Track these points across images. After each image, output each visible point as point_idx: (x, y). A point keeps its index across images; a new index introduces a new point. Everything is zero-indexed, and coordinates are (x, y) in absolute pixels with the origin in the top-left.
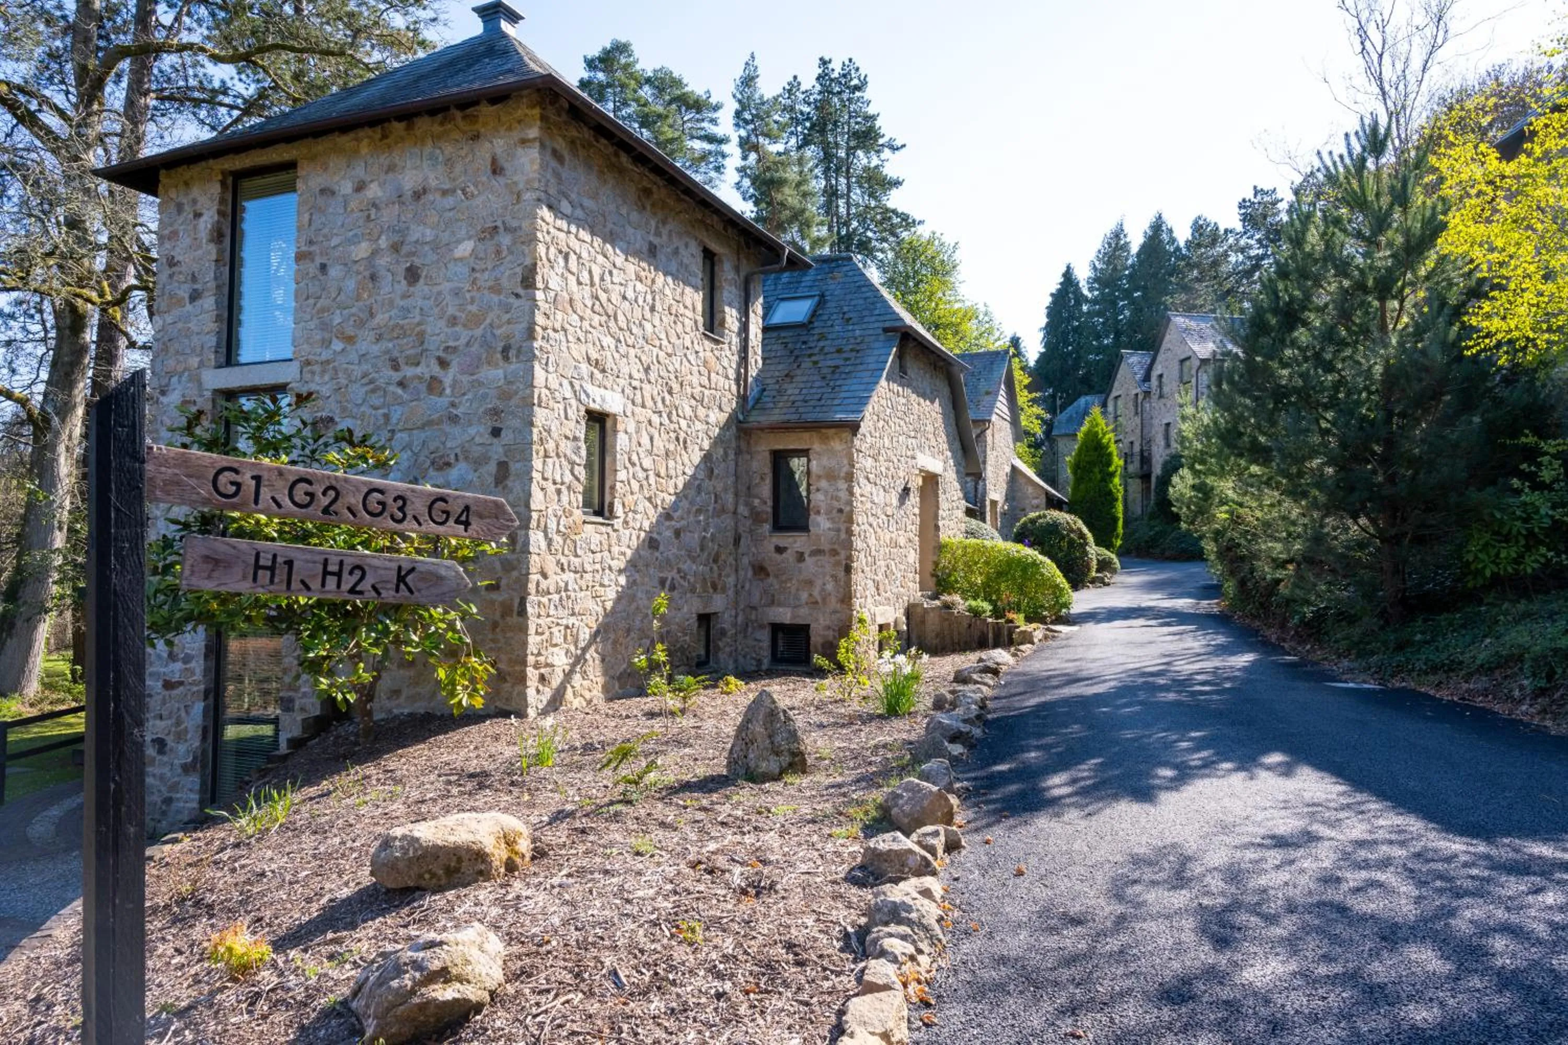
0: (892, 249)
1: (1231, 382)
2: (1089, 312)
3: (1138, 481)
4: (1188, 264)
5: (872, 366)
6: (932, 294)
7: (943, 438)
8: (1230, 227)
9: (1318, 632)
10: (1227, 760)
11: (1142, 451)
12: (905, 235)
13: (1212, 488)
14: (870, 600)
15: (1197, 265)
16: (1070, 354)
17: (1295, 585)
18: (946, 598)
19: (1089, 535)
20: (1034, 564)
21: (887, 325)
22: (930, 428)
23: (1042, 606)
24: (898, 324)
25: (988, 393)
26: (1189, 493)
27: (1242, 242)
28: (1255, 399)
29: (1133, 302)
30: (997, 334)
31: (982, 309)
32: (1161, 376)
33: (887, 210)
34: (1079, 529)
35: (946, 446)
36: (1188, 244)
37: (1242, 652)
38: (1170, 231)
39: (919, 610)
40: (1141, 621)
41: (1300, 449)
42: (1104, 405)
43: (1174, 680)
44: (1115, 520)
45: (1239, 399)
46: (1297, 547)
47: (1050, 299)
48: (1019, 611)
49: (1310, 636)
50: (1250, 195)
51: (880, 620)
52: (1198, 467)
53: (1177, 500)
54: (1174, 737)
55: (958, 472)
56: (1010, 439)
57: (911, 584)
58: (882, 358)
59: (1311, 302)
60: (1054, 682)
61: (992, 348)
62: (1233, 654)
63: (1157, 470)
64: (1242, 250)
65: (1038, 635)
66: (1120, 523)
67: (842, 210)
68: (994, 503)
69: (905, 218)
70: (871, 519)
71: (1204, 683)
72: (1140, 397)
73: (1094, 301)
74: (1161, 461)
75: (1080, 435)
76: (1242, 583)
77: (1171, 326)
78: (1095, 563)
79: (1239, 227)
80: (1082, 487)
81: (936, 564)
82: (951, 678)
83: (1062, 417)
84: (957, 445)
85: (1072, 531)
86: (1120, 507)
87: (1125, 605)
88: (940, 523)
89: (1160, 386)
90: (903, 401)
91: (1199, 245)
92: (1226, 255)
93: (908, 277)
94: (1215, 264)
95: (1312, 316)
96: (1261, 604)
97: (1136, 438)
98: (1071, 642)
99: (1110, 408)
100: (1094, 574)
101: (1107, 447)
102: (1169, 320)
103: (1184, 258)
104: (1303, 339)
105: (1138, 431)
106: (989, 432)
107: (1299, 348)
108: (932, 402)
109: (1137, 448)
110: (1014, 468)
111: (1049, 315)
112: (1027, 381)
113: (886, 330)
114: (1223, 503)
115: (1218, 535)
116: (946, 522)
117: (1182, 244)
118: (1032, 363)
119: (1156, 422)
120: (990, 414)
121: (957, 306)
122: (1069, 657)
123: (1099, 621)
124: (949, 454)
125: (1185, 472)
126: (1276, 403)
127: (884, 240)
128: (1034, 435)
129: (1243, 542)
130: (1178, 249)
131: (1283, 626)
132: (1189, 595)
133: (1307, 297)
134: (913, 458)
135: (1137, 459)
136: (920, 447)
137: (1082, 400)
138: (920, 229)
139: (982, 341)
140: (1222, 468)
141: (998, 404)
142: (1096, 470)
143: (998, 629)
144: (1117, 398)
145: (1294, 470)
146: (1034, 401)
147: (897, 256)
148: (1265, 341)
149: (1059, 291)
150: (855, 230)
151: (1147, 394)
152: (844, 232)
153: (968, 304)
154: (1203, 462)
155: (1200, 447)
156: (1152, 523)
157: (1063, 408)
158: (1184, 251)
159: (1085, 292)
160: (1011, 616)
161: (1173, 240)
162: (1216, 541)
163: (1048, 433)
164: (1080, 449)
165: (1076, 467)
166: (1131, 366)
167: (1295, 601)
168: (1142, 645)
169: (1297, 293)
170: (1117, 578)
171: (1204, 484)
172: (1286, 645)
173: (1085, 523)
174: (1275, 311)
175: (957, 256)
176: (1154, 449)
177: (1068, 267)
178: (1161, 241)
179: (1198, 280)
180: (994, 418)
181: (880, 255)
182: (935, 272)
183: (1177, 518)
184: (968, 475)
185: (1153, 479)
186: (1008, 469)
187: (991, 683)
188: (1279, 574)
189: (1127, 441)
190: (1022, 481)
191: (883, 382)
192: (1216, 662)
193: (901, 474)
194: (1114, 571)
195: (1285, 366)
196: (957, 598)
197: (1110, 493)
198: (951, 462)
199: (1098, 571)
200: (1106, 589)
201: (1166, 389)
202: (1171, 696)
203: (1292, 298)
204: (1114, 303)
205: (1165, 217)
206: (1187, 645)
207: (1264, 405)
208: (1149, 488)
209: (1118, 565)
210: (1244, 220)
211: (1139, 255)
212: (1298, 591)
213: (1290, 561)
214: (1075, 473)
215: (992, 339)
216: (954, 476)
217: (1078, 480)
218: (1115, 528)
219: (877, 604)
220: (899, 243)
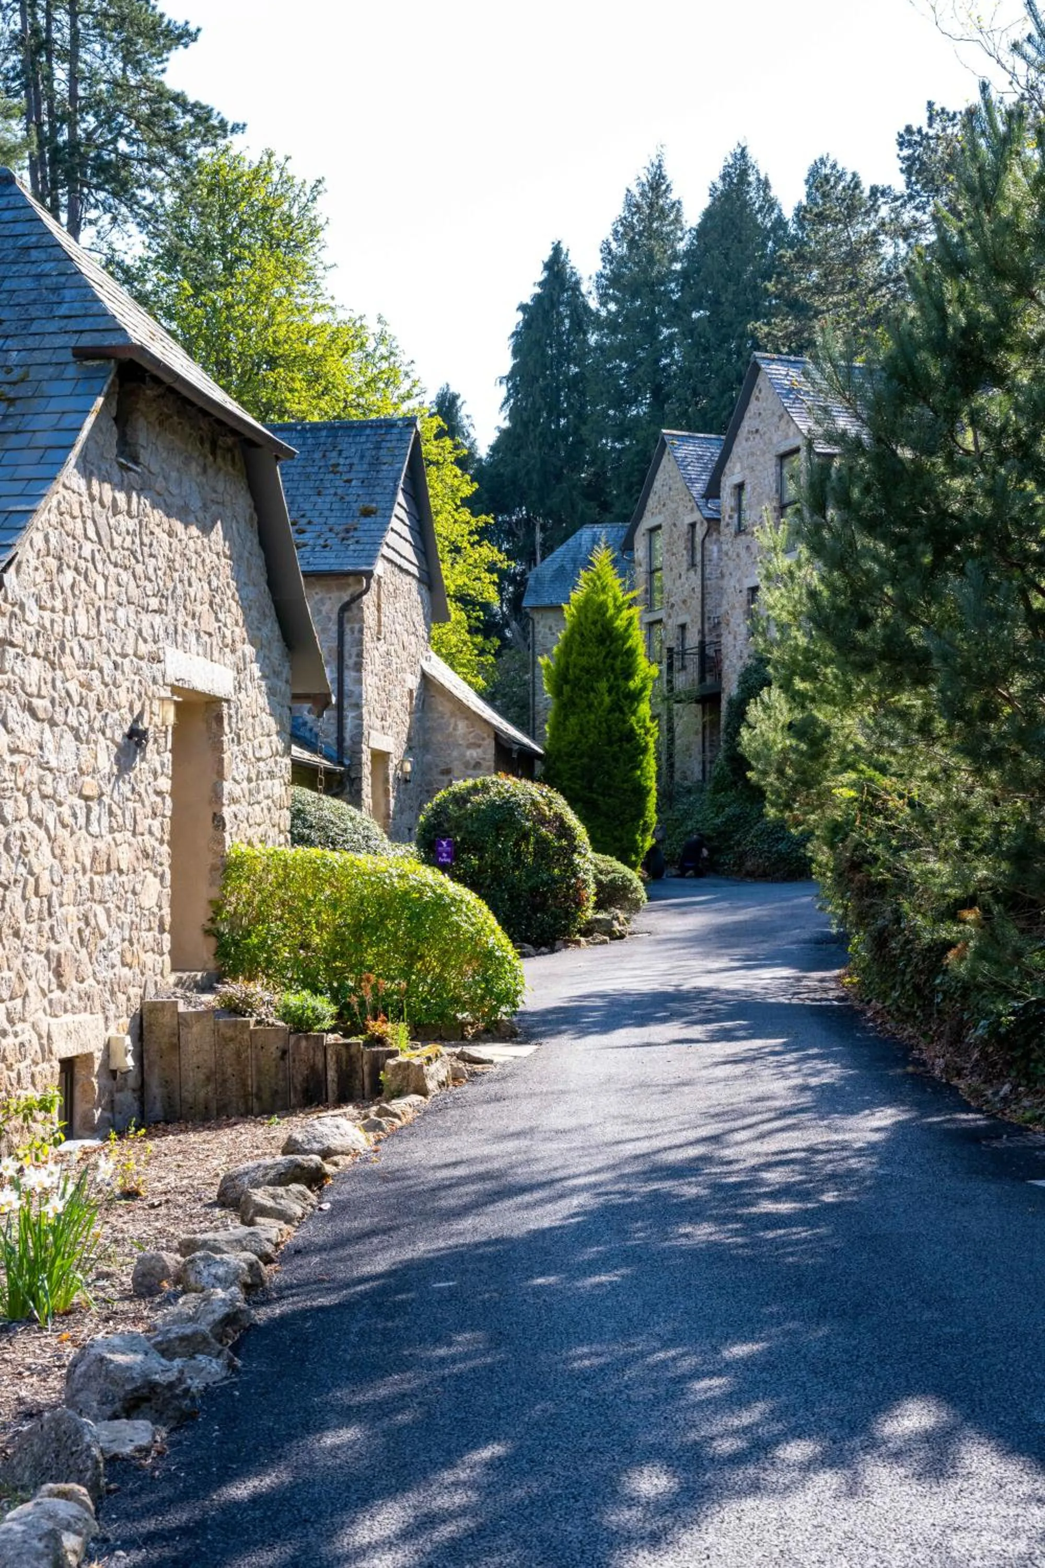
0: (175, 184)
1: (845, 503)
2: (600, 347)
3: (696, 708)
4: (799, 257)
5: (42, 439)
6: (261, 288)
7: (233, 613)
8: (881, 183)
9: (1026, 1056)
10: (797, 1433)
11: (702, 645)
12: (204, 152)
13: (827, 733)
14: (35, 1001)
15: (818, 259)
16: (562, 435)
17: (980, 955)
18: (234, 989)
19: (581, 831)
20: (441, 905)
21: (86, 340)
22: (200, 590)
23: (456, 1000)
24: (110, 340)
25: (367, 513)
26: (782, 741)
27: (906, 217)
28: (896, 542)
29: (690, 330)
30: (405, 385)
31: (374, 328)
32: (740, 487)
33: (162, 94)
34: (559, 817)
35: (240, 632)
36: (801, 212)
37: (871, 1105)
38: (765, 185)
39: (166, 1019)
40: (673, 1030)
41: (988, 658)
42: (627, 546)
43: (717, 1187)
44: (641, 793)
45: (863, 541)
46: (982, 873)
47: (520, 316)
48: (398, 1016)
49: (1009, 1064)
50: (919, 120)
51: (65, 1049)
52: (800, 685)
53: (758, 756)
54: (687, 1364)
55: (272, 693)
56: (418, 616)
57: (149, 959)
58: (67, 422)
59: (1012, 331)
60: (449, 1201)
61: (388, 412)
62: (851, 1110)
63: (731, 688)
64: (905, 234)
65: (438, 1072)
66: (652, 801)
67: (61, 85)
68: (380, 757)
69: (202, 115)
70: (39, 806)
71: (775, 1196)
72: (700, 531)
73: (611, 325)
74: (739, 666)
75: (569, 611)
76: (880, 941)
77: (761, 381)
78: (592, 888)
79: (899, 184)
80: (573, 720)
81: (217, 907)
82: (212, 1194)
83: (546, 567)
84: (271, 629)
85: (542, 820)
86: (650, 765)
87: (646, 986)
88: (227, 812)
89: (739, 508)
90: (132, 524)
91: (822, 218)
92: (873, 242)
93: (209, 248)
94: (854, 258)
95: (1014, 361)
96: (917, 988)
97: (690, 617)
98: (511, 1087)
99: (640, 552)
100: (590, 914)
101: (625, 636)
102: (757, 369)
103: (793, 242)
104: (994, 410)
105: (696, 603)
106: (368, 600)
107: (987, 433)
108: (206, 530)
109: (693, 639)
110: (426, 680)
111: (517, 352)
112: (467, 490)
113: (81, 354)
114: (846, 766)
115: (837, 831)
116: (242, 809)
117: (788, 214)
118: (483, 452)
119: (730, 584)
120: (371, 558)
121: (318, 319)
122: (499, 1125)
123: (584, 1032)
124: (249, 650)
125: (774, 695)
126: (939, 554)
127: (155, 162)
128: (486, 607)
129: (880, 849)
130: (780, 223)
131: (957, 1039)
132: (785, 959)
133: (1006, 318)
134: (156, 659)
135: (693, 663)
136: (174, 634)
137: (585, 534)
138: (236, 143)
139: (372, 398)
140: (848, 688)
141: (390, 538)
142: (603, 685)
143: (347, 1058)
144: (653, 530)
145: (974, 702)
146: (483, 533)
147: (185, 200)
148: (919, 412)
149: (537, 298)
150: (89, 135)
151: (714, 523)
152: (63, 137)
153: (342, 315)
154: (810, 675)
155: (803, 641)
156: (721, 798)
157: (548, 549)
158: (792, 229)
159: (593, 303)
160: (377, 1027)
161: (770, 205)
162: (832, 846)
163: (515, 603)
164: (568, 643)
165: (562, 679)
166: (681, 464)
167: (980, 988)
168: (667, 1090)
169: (984, 309)
170: (642, 921)
171: (812, 721)
172: (962, 1084)
173: (572, 802)
174: (939, 346)
175: (321, 209)
176: (727, 640)
177: (557, 250)
178: (746, 204)
179: (819, 289)
180: (380, 568)
181: (147, 196)
182: (273, 242)
183: (757, 794)
184: (296, 697)
185: (724, 705)
186: (413, 682)
187: (297, 1210)
188: (948, 931)
189: (672, 624)
190: (444, 707)
191: (70, 475)
192: (816, 1135)
193: (123, 698)
194: (635, 907)
195: (957, 469)
196: (257, 989)
197: (630, 735)
198: (255, 669)
199: (599, 906)
200: (615, 948)
201: (749, 516)
202: (704, 1232)
203: (974, 321)
204: (651, 330)
205: (753, 155)
206: (758, 1089)
207: (911, 557)
208: (715, 724)
209: (642, 894)
210: (908, 171)
211: (702, 231)
212: (985, 967)
213: (969, 902)
214: (558, 692)
215: (394, 395)
216: (263, 701)
217: (566, 707)
218: (640, 812)
219: (52, 1010)
220: (187, 172)
